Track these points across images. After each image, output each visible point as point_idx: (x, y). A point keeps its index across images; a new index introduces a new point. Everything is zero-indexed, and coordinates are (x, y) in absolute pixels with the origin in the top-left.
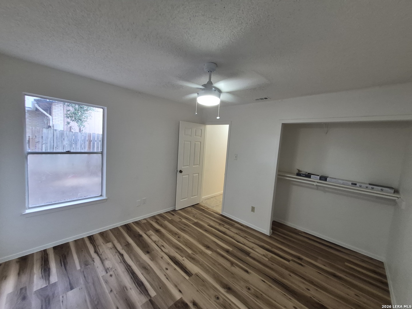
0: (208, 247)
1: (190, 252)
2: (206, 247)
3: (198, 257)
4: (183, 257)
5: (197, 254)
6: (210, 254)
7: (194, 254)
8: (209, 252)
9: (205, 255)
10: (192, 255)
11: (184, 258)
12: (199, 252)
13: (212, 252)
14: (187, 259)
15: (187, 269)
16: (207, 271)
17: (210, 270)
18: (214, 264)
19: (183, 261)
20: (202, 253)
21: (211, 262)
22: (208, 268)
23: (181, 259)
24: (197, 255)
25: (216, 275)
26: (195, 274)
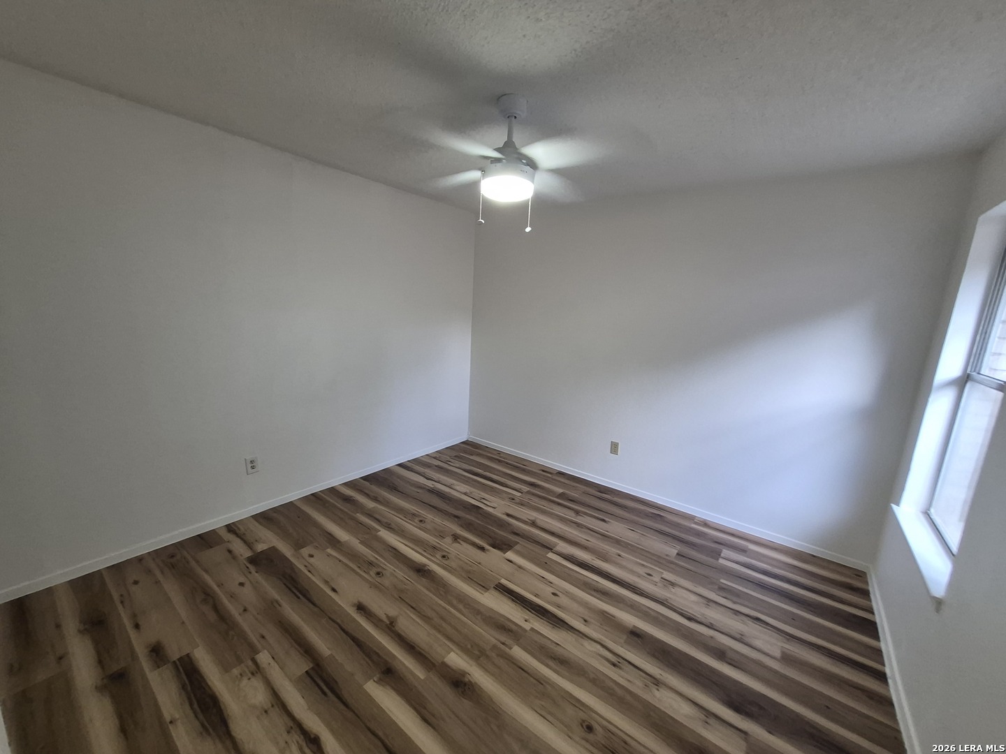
0: (459, 683)
1: (518, 652)
2: (465, 684)
3: (489, 637)
4: (532, 629)
5: (494, 647)
6: (452, 650)
7: (503, 647)
8: (456, 660)
9: (469, 646)
10: (509, 642)
11: (527, 626)
12: (487, 657)
13: (445, 660)
14: (516, 625)
15: (510, 598)
16: (463, 600)
17: (455, 602)
18: (442, 618)
19: (527, 617)
20: (477, 653)
21: (450, 624)
22: (461, 606)
23: (535, 623)
24: (494, 641)
25: (443, 593)
26: (488, 590)
